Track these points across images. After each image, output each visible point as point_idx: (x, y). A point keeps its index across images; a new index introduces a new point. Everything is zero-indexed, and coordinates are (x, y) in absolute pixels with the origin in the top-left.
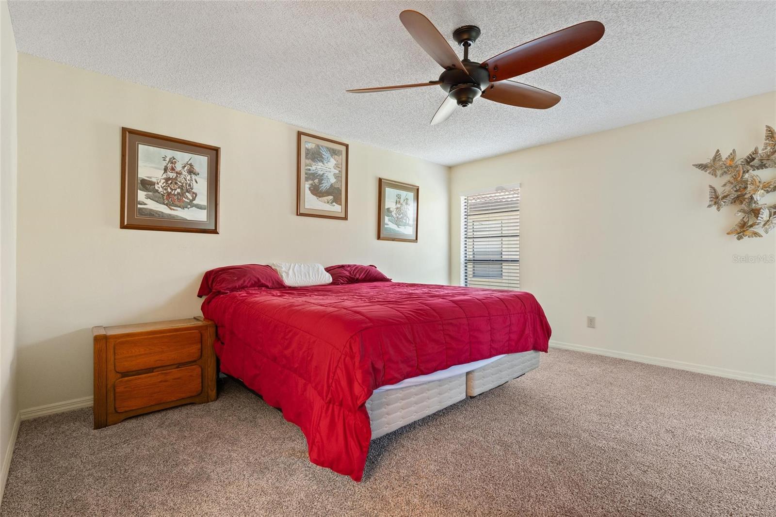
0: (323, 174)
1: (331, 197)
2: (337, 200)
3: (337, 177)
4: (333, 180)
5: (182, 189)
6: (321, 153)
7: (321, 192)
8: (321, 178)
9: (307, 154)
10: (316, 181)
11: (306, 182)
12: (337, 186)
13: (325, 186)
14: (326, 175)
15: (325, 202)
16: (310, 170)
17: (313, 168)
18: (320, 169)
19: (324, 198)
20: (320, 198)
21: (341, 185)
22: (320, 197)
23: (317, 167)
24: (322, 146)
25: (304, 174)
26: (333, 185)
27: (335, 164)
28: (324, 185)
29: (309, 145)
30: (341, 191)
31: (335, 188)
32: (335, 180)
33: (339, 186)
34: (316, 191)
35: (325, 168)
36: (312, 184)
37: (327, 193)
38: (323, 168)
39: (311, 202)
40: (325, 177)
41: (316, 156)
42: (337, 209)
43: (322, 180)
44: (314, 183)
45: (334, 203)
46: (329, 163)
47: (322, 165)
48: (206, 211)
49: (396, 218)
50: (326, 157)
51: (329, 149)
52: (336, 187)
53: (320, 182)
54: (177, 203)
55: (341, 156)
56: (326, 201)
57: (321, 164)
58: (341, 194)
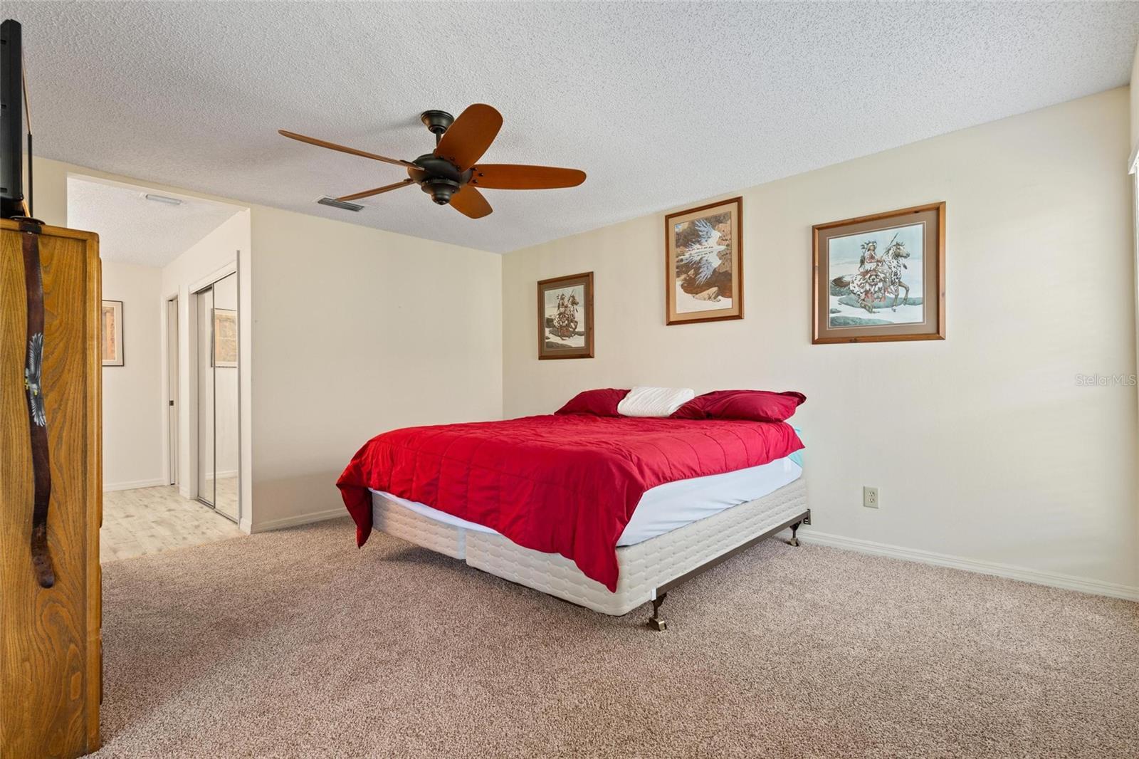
0: (701, 259)
1: (715, 289)
2: (725, 291)
3: (722, 256)
4: (716, 263)
5: (568, 320)
6: (697, 230)
7: (698, 287)
8: (697, 266)
9: (677, 241)
10: (692, 272)
11: (677, 279)
12: (725, 270)
13: (705, 274)
14: (705, 259)
15: (705, 299)
16: (682, 260)
17: (687, 255)
18: (697, 253)
19: (702, 294)
20: (697, 296)
21: (731, 267)
22: (697, 294)
23: (694, 253)
24: (699, 221)
25: (675, 267)
26: (717, 270)
27: (720, 237)
28: (702, 275)
29: (680, 227)
30: (731, 275)
31: (720, 273)
32: (720, 262)
33: (728, 269)
34: (692, 287)
35: (703, 250)
36: (685, 279)
37: (709, 285)
38: (701, 250)
39: (686, 303)
40: (703, 262)
41: (690, 238)
42: (725, 304)
43: (700, 267)
44: (688, 276)
45: (720, 297)
46: (710, 240)
47: (700, 247)
48: (583, 337)
49: (863, 296)
50: (705, 233)
51: (708, 220)
52: (721, 271)
53: (697, 273)
54: (566, 334)
55: (729, 222)
56: (707, 297)
57: (698, 246)
58: (731, 280)
